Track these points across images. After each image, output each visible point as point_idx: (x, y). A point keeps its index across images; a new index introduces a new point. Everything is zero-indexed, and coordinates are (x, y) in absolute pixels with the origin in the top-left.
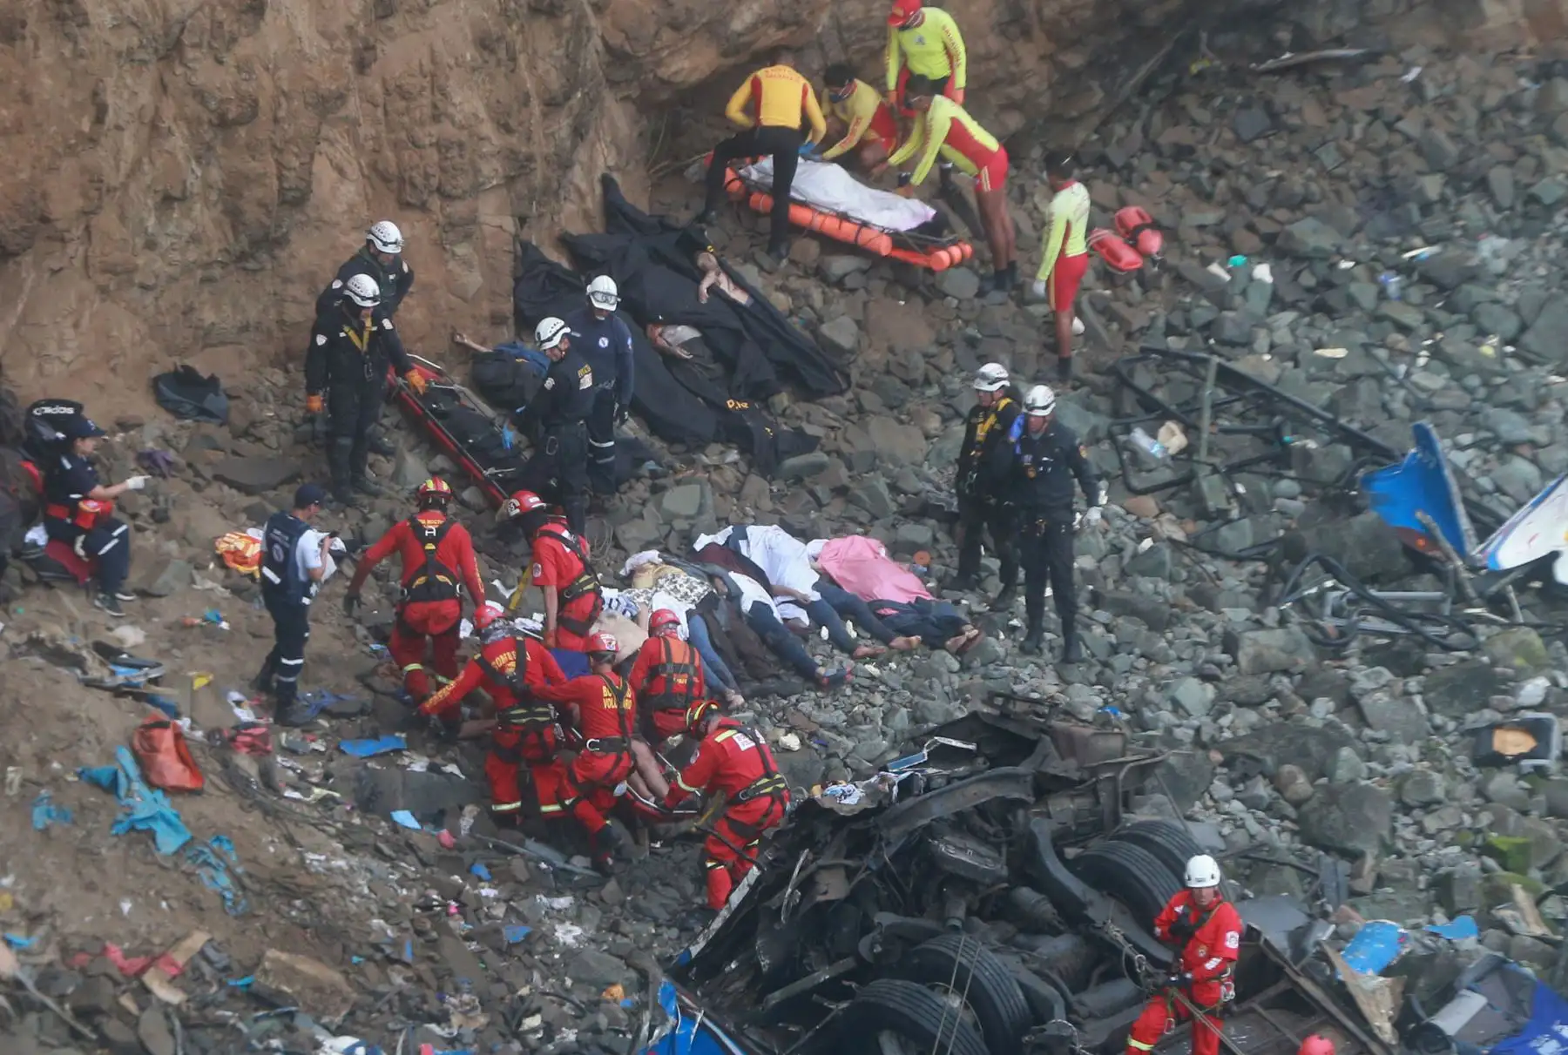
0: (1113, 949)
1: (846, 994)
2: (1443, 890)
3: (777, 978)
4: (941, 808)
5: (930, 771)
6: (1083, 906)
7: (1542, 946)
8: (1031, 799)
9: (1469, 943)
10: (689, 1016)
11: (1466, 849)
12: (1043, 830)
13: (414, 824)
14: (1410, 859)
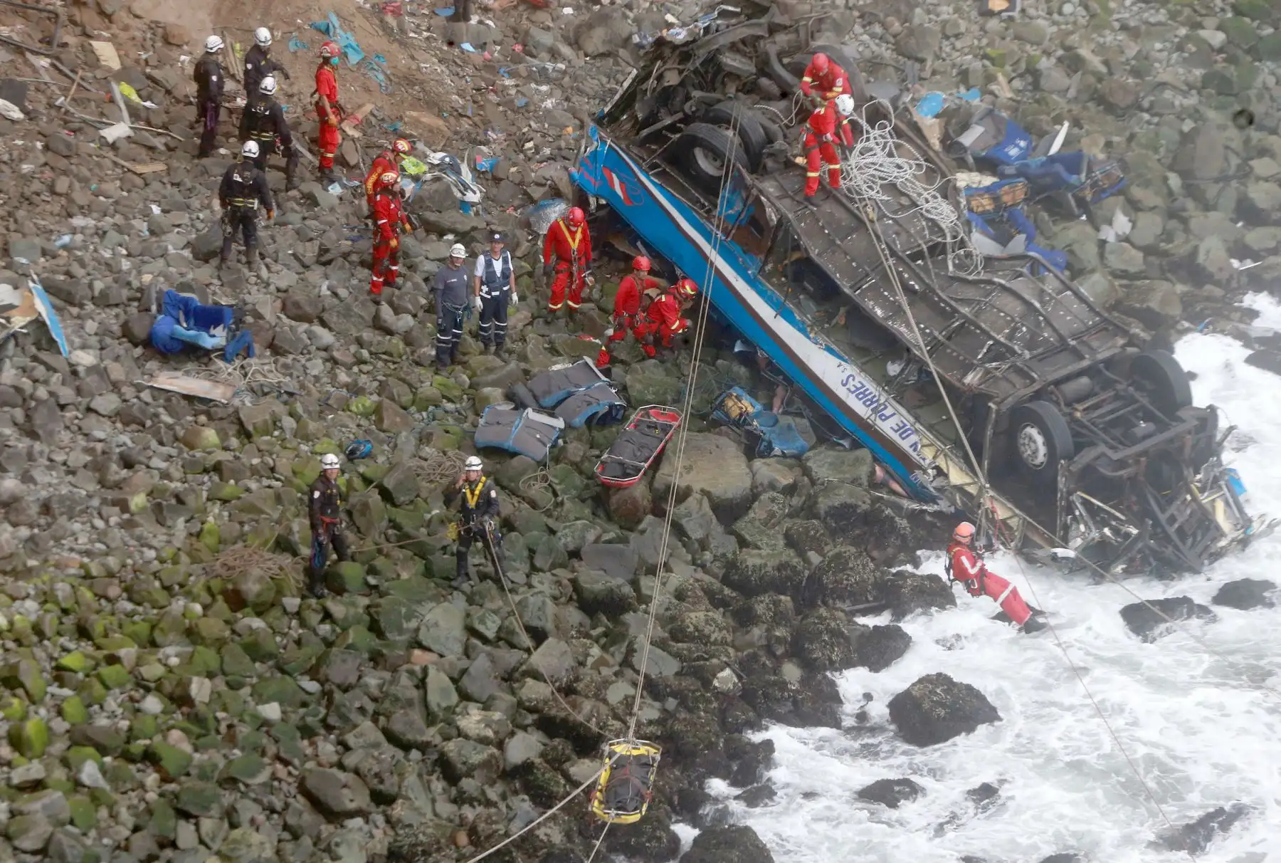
1: (680, 130)
2: (964, 76)
3: (647, 123)
4: (724, 40)
5: (719, 22)
7: (1010, 102)
8: (767, 35)
9: (976, 102)
10: (603, 142)
11: (975, 56)
12: (772, 50)
13: (471, 49)
14: (948, 62)
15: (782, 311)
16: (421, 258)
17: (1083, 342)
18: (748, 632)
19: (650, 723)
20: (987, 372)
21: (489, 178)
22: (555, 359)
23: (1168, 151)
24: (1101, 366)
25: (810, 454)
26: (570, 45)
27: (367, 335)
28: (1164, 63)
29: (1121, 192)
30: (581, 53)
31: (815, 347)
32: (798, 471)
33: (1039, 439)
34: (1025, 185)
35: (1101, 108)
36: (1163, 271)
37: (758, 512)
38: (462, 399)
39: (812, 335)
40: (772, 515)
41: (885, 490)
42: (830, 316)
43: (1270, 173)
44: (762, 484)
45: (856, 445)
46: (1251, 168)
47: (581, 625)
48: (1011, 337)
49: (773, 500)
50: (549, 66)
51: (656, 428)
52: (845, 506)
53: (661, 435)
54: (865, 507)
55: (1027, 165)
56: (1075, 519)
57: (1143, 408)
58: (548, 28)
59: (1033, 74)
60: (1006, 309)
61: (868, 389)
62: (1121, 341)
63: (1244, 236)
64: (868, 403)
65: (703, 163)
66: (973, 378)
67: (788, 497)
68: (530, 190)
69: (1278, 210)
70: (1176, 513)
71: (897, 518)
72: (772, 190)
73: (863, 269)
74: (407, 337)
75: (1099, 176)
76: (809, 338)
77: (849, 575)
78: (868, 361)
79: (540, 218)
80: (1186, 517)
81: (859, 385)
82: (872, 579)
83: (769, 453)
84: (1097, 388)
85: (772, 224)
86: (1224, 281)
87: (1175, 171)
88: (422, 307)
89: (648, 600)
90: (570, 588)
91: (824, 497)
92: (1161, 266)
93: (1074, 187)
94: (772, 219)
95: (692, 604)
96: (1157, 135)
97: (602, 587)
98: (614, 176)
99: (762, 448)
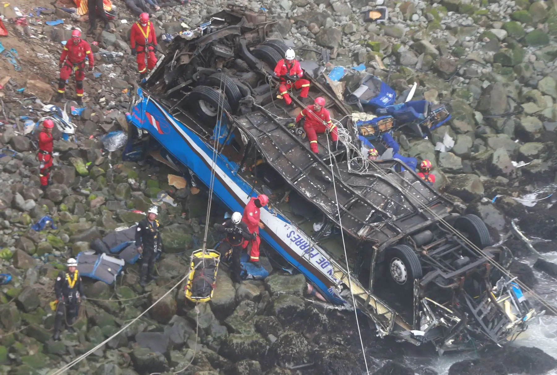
0: (263, 75)
1: (190, 90)
2: (356, 57)
3: (170, 86)
4: (215, 37)
5: (212, 27)
6: (255, 64)
7: (383, 72)
8: (240, 34)
9: (363, 72)
10: (146, 97)
11: (362, 45)
12: (244, 43)
14: (347, 49)
17: (427, 211)
20: (372, 228)
21: (79, 119)
23: (474, 99)
24: (437, 224)
25: (270, 277)
26: (126, 41)
27: (8, 212)
28: (472, 48)
29: (448, 123)
31: (271, 215)
32: (262, 287)
33: (402, 267)
34: (392, 120)
35: (436, 74)
36: (473, 169)
37: (239, 312)
38: (64, 248)
39: (269, 208)
40: (247, 313)
41: (313, 298)
42: (279, 197)
43: (534, 112)
44: (241, 296)
45: (296, 272)
46: (523, 108)
48: (385, 208)
49: (248, 305)
50: (114, 53)
52: (290, 308)
54: (302, 308)
55: (393, 108)
56: (424, 313)
57: (462, 248)
58: (113, 32)
59: (396, 55)
60: (382, 192)
61: (302, 239)
62: (449, 210)
63: (519, 148)
64: (303, 247)
65: (204, 109)
66: (363, 232)
67: (257, 303)
68: (103, 126)
69: (539, 132)
70: (482, 309)
71: (320, 315)
72: (245, 124)
73: (299, 169)
74: (32, 213)
75: (435, 114)
76: (268, 210)
77: (292, 348)
78: (302, 223)
79: (110, 142)
80: (488, 311)
81: (297, 237)
82: (306, 351)
83: (246, 277)
84: (435, 237)
85: (245, 144)
86: (508, 174)
87: (479, 111)
88: (40, 195)
89: (175, 364)
90: (129, 359)
91: (278, 303)
92: (472, 166)
93: (421, 120)
94: (245, 141)
95: (202, 366)
96: (468, 90)
97: (148, 357)
98: (152, 117)
99: (241, 274)
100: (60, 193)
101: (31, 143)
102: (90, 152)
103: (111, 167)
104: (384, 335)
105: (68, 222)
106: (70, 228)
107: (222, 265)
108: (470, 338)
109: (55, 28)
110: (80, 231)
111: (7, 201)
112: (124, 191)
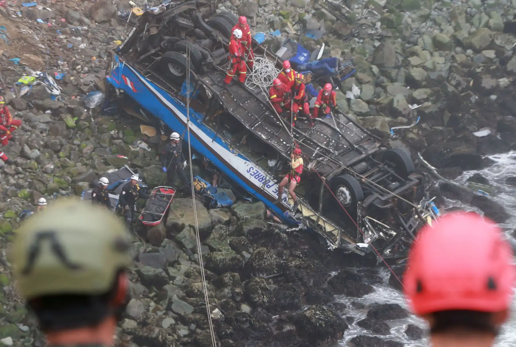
0: (220, 42)
1: (159, 55)
2: (272, 24)
3: (141, 53)
4: (176, 12)
5: (172, 3)
6: (211, 32)
7: (295, 36)
8: (196, 8)
9: (279, 36)
10: (122, 63)
11: (275, 15)
12: (200, 15)
13: (42, 22)
14: (263, 18)
15: (215, 139)
16: (37, 122)
17: (360, 146)
18: (222, 291)
19: (185, 336)
20: (318, 162)
21: (63, 83)
22: (108, 167)
23: (370, 55)
24: (371, 156)
25: (234, 205)
26: (87, 17)
27: (20, 160)
28: (360, 14)
29: (352, 76)
30: (93, 21)
31: (233, 155)
32: (229, 214)
33: (347, 193)
34: (311, 74)
35: (336, 36)
36: (378, 112)
37: (214, 235)
38: (68, 188)
39: (231, 149)
40: (221, 235)
41: (271, 221)
42: (239, 140)
43: (418, 64)
44: (215, 221)
45: (255, 200)
46: (409, 62)
47: (144, 292)
48: (327, 145)
49: (221, 228)
50: (80, 28)
51: (164, 197)
52: (256, 229)
53: (168, 201)
54: (265, 229)
55: (311, 65)
56: (366, 229)
57: (392, 175)
58: (76, 10)
59: (302, 22)
60: (323, 132)
61: (260, 174)
62: (378, 145)
63: (412, 93)
64: (261, 180)
65: (172, 70)
66: (312, 166)
67: (227, 226)
68: (82, 87)
69: (425, 80)
70: (412, 224)
71: (281, 234)
72: (207, 81)
73: (254, 117)
74: (37, 160)
75: (344, 68)
76: (230, 151)
77: (265, 261)
78: (259, 160)
79: (91, 101)
80: (417, 225)
81: (256, 172)
82: (275, 263)
83: (216, 206)
84: (369, 168)
85: (209, 97)
86: (407, 115)
87: (375, 65)
88: (42, 145)
89: (173, 278)
90: (137, 276)
91: (246, 225)
92: (376, 109)
93: (333, 74)
94: (210, 96)
95: (194, 279)
96: (363, 48)
97: (153, 273)
98: (127, 78)
99: (213, 204)
100: (58, 143)
101: (28, 104)
102: (76, 110)
103: (93, 121)
104: (334, 248)
105: (68, 167)
106: (72, 172)
107: (197, 197)
108: (404, 248)
109: (30, 9)
110: (80, 174)
111: (16, 151)
112: (108, 140)
